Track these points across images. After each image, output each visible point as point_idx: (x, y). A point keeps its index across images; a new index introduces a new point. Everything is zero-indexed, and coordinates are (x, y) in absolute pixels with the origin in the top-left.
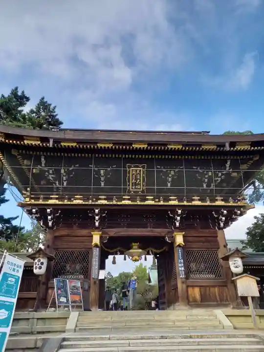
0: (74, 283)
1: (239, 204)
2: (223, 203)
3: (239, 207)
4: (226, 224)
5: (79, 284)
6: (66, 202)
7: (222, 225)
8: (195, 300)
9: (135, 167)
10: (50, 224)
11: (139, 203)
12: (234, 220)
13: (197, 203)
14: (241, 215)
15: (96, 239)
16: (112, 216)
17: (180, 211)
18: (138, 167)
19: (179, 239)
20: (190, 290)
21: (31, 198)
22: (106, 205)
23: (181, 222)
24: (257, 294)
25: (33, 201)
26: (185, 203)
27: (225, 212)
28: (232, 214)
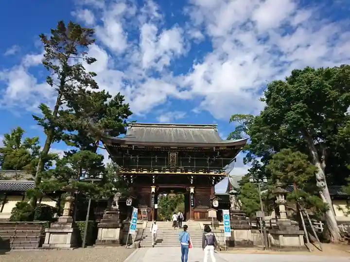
0: (144, 210)
1: (222, 174)
3: (221, 176)
5: (146, 210)
7: (213, 183)
9: (172, 153)
10: (132, 182)
11: (173, 173)
13: (201, 173)
15: (153, 190)
16: (161, 179)
17: (192, 177)
19: (192, 190)
20: (195, 213)
21: (123, 170)
22: (158, 174)
23: (194, 181)
24: (216, 216)
26: (195, 173)
27: (214, 178)
28: (218, 179)
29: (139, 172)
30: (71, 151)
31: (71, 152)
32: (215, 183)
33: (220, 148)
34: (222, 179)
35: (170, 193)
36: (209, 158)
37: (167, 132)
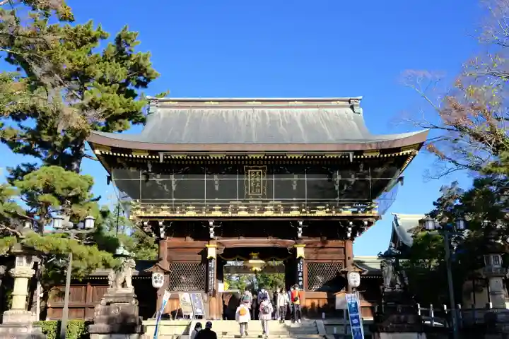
2: (349, 214)
3: (367, 218)
7: (349, 235)
9: (253, 169)
11: (256, 214)
12: (361, 231)
13: (321, 213)
15: (211, 252)
16: (228, 227)
18: (258, 169)
19: (301, 252)
22: (220, 217)
27: (351, 223)
28: (359, 227)
29: (178, 214)
30: (23, 165)
31: (24, 169)
32: (354, 235)
33: (366, 155)
34: (370, 224)
35: (250, 258)
36: (339, 178)
37: (241, 117)
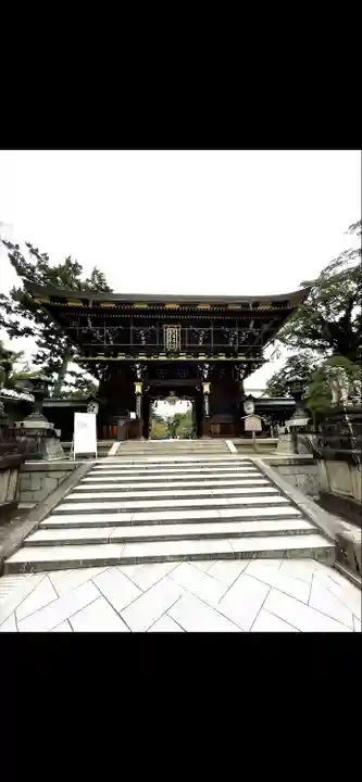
1: (258, 359)
2: (244, 358)
4: (246, 376)
6: (111, 358)
7: (242, 376)
8: (215, 433)
10: (100, 376)
11: (173, 359)
12: (251, 372)
13: (223, 358)
14: (258, 368)
15: (139, 389)
18: (173, 327)
19: (206, 388)
22: (145, 361)
23: (209, 374)
24: (260, 429)
25: (84, 358)
26: (212, 359)
